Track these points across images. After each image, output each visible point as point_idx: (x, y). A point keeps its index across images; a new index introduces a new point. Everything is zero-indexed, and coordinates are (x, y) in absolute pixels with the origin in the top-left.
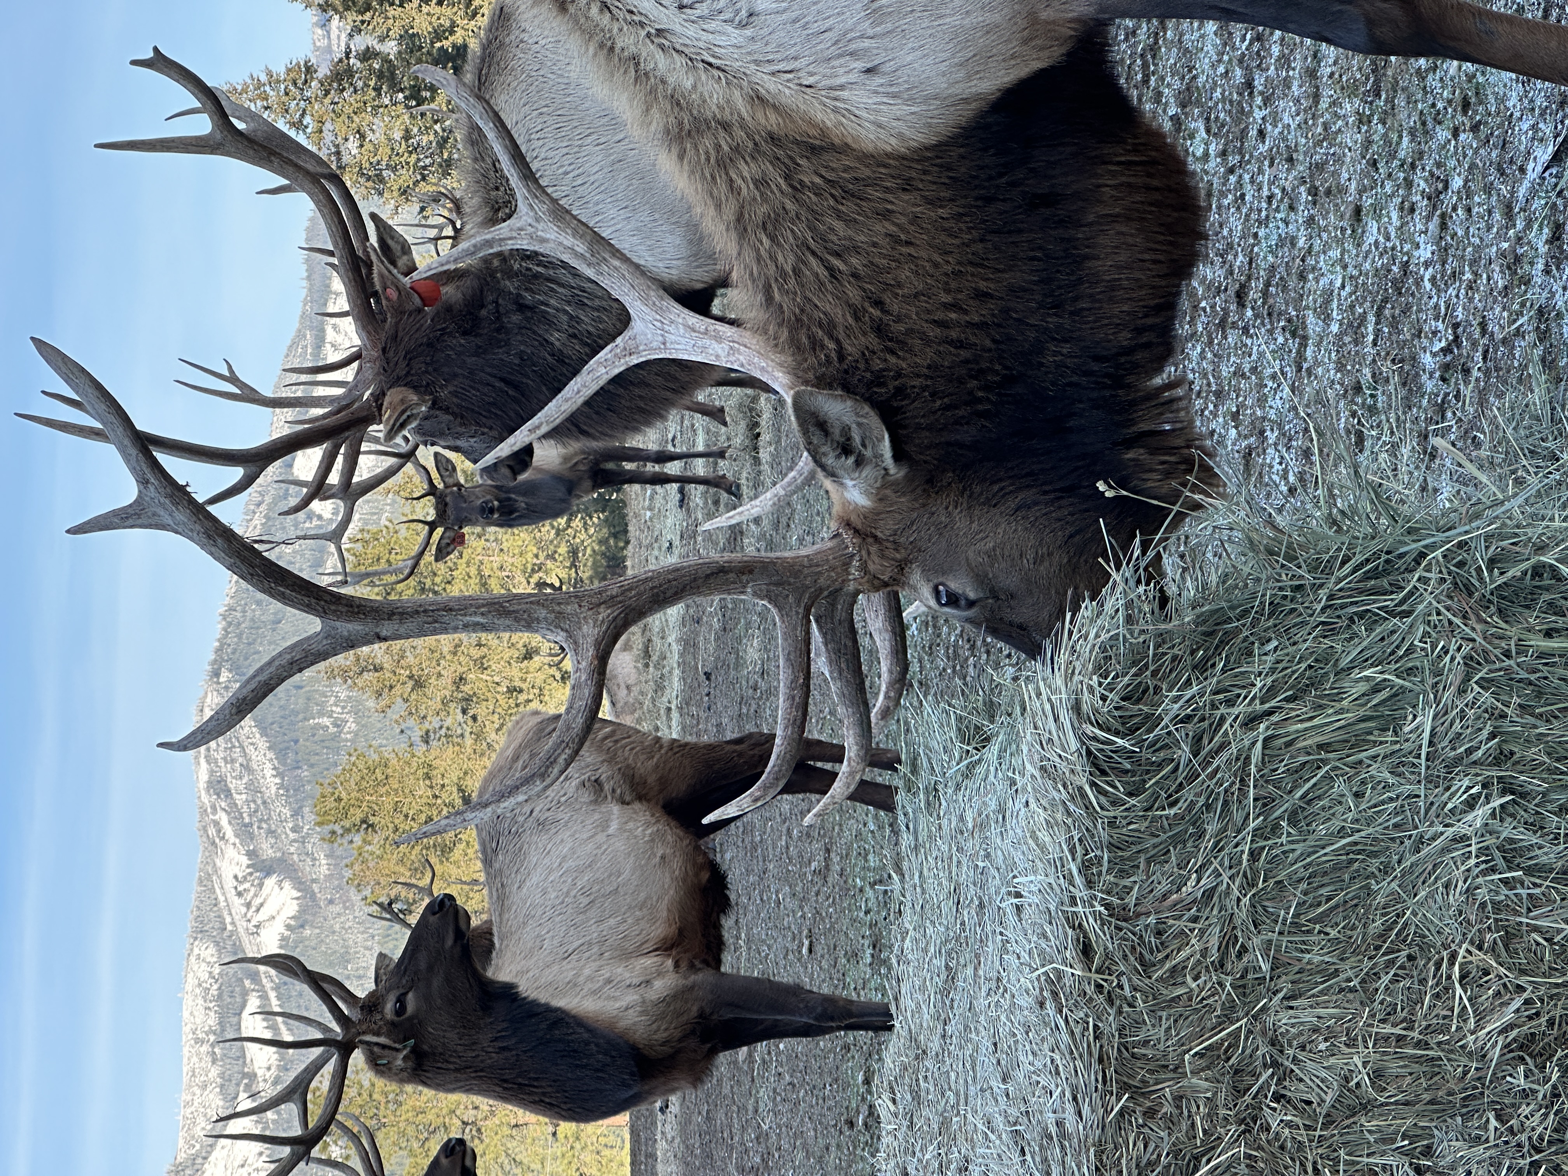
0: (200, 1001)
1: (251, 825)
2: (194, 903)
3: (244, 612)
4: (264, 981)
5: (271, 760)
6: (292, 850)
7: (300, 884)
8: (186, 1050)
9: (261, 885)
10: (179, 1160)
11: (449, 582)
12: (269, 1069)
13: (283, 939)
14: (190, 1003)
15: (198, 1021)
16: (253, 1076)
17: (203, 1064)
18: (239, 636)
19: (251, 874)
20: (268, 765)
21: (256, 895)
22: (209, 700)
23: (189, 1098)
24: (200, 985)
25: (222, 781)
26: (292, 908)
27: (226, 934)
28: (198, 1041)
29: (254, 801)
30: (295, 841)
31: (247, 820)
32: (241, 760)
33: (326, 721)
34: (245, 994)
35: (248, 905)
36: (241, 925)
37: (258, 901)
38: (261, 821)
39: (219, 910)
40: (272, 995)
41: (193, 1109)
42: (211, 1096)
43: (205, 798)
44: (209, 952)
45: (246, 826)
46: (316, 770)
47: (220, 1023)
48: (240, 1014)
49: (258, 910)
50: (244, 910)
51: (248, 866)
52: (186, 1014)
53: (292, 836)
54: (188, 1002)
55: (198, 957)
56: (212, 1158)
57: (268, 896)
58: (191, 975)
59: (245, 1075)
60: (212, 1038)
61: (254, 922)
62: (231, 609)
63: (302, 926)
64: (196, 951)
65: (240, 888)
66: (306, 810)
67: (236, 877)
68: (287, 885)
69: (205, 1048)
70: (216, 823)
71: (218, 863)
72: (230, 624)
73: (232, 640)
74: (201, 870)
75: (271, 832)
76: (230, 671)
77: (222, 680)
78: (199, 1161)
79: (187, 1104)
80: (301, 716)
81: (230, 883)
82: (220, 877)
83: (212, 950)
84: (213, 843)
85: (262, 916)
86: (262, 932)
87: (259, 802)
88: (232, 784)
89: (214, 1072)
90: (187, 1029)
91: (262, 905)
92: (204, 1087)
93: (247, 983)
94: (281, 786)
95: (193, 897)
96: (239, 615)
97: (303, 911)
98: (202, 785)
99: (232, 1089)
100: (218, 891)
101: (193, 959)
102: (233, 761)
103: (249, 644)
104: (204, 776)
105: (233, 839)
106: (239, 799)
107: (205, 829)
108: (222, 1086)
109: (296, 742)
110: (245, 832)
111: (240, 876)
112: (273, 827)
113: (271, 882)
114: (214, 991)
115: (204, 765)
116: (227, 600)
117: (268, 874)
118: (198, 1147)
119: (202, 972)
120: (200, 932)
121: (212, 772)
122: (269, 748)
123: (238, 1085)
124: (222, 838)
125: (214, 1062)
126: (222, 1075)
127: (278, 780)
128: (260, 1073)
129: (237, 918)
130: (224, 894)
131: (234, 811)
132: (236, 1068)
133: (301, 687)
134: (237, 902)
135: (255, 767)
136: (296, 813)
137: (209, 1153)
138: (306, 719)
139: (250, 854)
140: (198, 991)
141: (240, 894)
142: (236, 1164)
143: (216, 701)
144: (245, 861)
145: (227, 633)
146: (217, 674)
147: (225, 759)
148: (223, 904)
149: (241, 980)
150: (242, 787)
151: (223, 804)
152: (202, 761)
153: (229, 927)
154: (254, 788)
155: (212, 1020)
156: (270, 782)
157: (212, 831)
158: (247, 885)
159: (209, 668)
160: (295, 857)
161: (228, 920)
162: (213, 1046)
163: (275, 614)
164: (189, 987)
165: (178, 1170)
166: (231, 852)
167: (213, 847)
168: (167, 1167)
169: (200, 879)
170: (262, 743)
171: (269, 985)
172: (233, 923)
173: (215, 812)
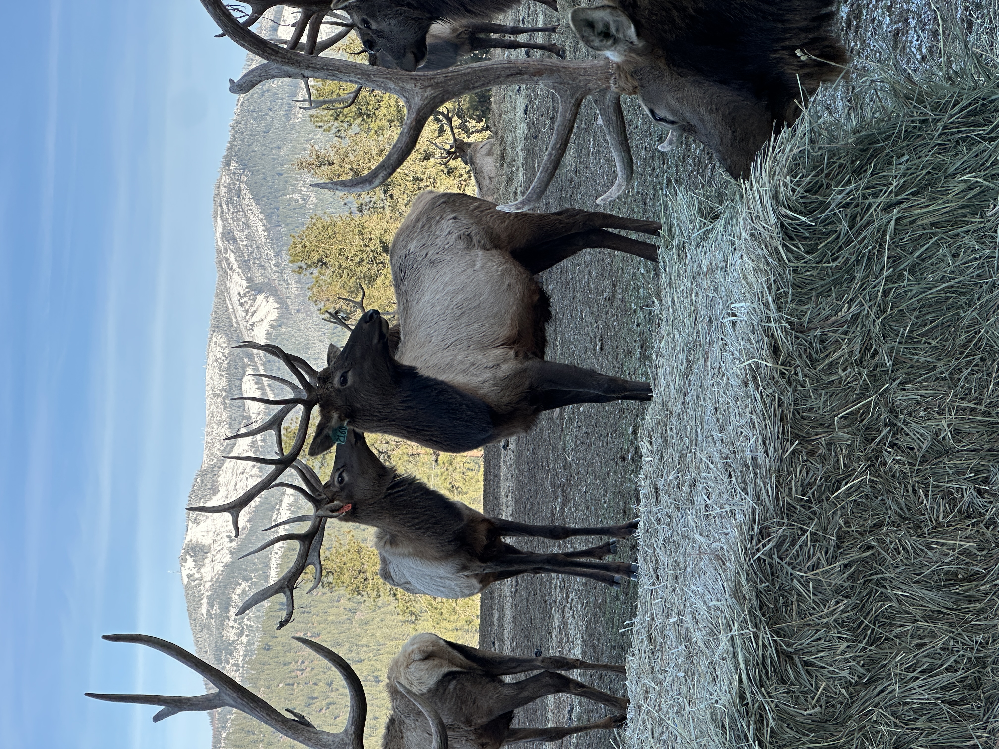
0: (217, 371)
1: (249, 261)
2: (212, 309)
3: (246, 125)
4: (257, 359)
5: (262, 220)
6: (275, 277)
7: (279, 299)
8: (208, 400)
9: (255, 300)
10: (204, 468)
11: (377, 109)
12: (259, 414)
13: (268, 333)
14: (211, 371)
15: (215, 383)
17: (219, 410)
18: (243, 140)
19: (248, 292)
20: (260, 223)
21: (251, 306)
22: (223, 181)
23: (210, 430)
24: (217, 361)
25: (231, 232)
26: (274, 315)
27: (233, 329)
28: (215, 395)
29: (251, 246)
30: (276, 272)
31: (246, 258)
32: (243, 220)
33: (297, 196)
34: (244, 367)
35: (247, 312)
36: (242, 324)
37: (253, 309)
38: (255, 259)
39: (229, 314)
41: (212, 437)
42: (224, 430)
43: (220, 244)
44: (222, 340)
45: (245, 261)
46: (291, 227)
47: (229, 385)
48: (241, 380)
49: (253, 315)
50: (244, 314)
51: (247, 287)
52: (208, 378)
53: (275, 269)
54: (209, 372)
55: (216, 343)
56: (224, 468)
57: (259, 306)
58: (211, 354)
59: (244, 417)
60: (224, 394)
61: (250, 323)
62: (238, 122)
63: (280, 326)
64: (214, 339)
65: (242, 301)
66: (284, 252)
67: (239, 294)
68: (271, 300)
69: (219, 400)
70: (227, 259)
71: (228, 285)
72: (237, 132)
73: (238, 143)
74: (217, 288)
75: (261, 266)
76: (237, 162)
77: (231, 168)
78: (216, 469)
79: (209, 434)
80: (281, 193)
81: (235, 298)
82: (229, 293)
83: (224, 339)
84: (225, 272)
85: (255, 319)
86: (255, 329)
87: (254, 246)
88: (238, 235)
89: (225, 415)
90: (208, 388)
91: (255, 312)
92: (219, 424)
93: (246, 360)
94: (268, 237)
95: (213, 304)
96: (242, 126)
97: (280, 317)
98: (218, 235)
99: (236, 426)
100: (228, 302)
101: (212, 344)
102: (238, 220)
103: (249, 145)
104: (220, 229)
105: (237, 270)
106: (242, 244)
107: (220, 263)
108: (230, 424)
109: (278, 209)
110: (245, 265)
111: (242, 293)
112: (263, 263)
113: (261, 298)
114: (225, 364)
115: (220, 222)
116: (235, 117)
117: (259, 292)
118: (215, 460)
119: (218, 352)
120: (217, 328)
121: (224, 227)
122: (261, 213)
123: (240, 423)
124: (231, 269)
125: (225, 409)
126: (230, 417)
127: (266, 233)
128: (254, 416)
129: (240, 319)
130: (232, 304)
131: (238, 252)
132: (239, 413)
133: (282, 174)
134: (240, 309)
135: (252, 224)
136: (277, 254)
137: (223, 464)
138: (284, 195)
139: (248, 279)
140: (215, 364)
141: (241, 305)
142: (239, 472)
143: (228, 181)
144: (245, 283)
145: (235, 138)
146: (228, 164)
147: (233, 219)
148: (231, 310)
149: (242, 358)
150: (243, 237)
151: (232, 248)
152: (219, 220)
153: (235, 325)
154: (251, 238)
155: (224, 383)
156: (261, 234)
157: (224, 264)
158: (246, 299)
159: (223, 160)
160: (276, 282)
161: (234, 320)
162: (224, 398)
163: (266, 127)
164: (210, 362)
165: (203, 474)
166: (236, 278)
167: (225, 274)
168: (196, 472)
169: (217, 294)
170: (256, 209)
171: (259, 362)
172: (237, 323)
173: (226, 252)
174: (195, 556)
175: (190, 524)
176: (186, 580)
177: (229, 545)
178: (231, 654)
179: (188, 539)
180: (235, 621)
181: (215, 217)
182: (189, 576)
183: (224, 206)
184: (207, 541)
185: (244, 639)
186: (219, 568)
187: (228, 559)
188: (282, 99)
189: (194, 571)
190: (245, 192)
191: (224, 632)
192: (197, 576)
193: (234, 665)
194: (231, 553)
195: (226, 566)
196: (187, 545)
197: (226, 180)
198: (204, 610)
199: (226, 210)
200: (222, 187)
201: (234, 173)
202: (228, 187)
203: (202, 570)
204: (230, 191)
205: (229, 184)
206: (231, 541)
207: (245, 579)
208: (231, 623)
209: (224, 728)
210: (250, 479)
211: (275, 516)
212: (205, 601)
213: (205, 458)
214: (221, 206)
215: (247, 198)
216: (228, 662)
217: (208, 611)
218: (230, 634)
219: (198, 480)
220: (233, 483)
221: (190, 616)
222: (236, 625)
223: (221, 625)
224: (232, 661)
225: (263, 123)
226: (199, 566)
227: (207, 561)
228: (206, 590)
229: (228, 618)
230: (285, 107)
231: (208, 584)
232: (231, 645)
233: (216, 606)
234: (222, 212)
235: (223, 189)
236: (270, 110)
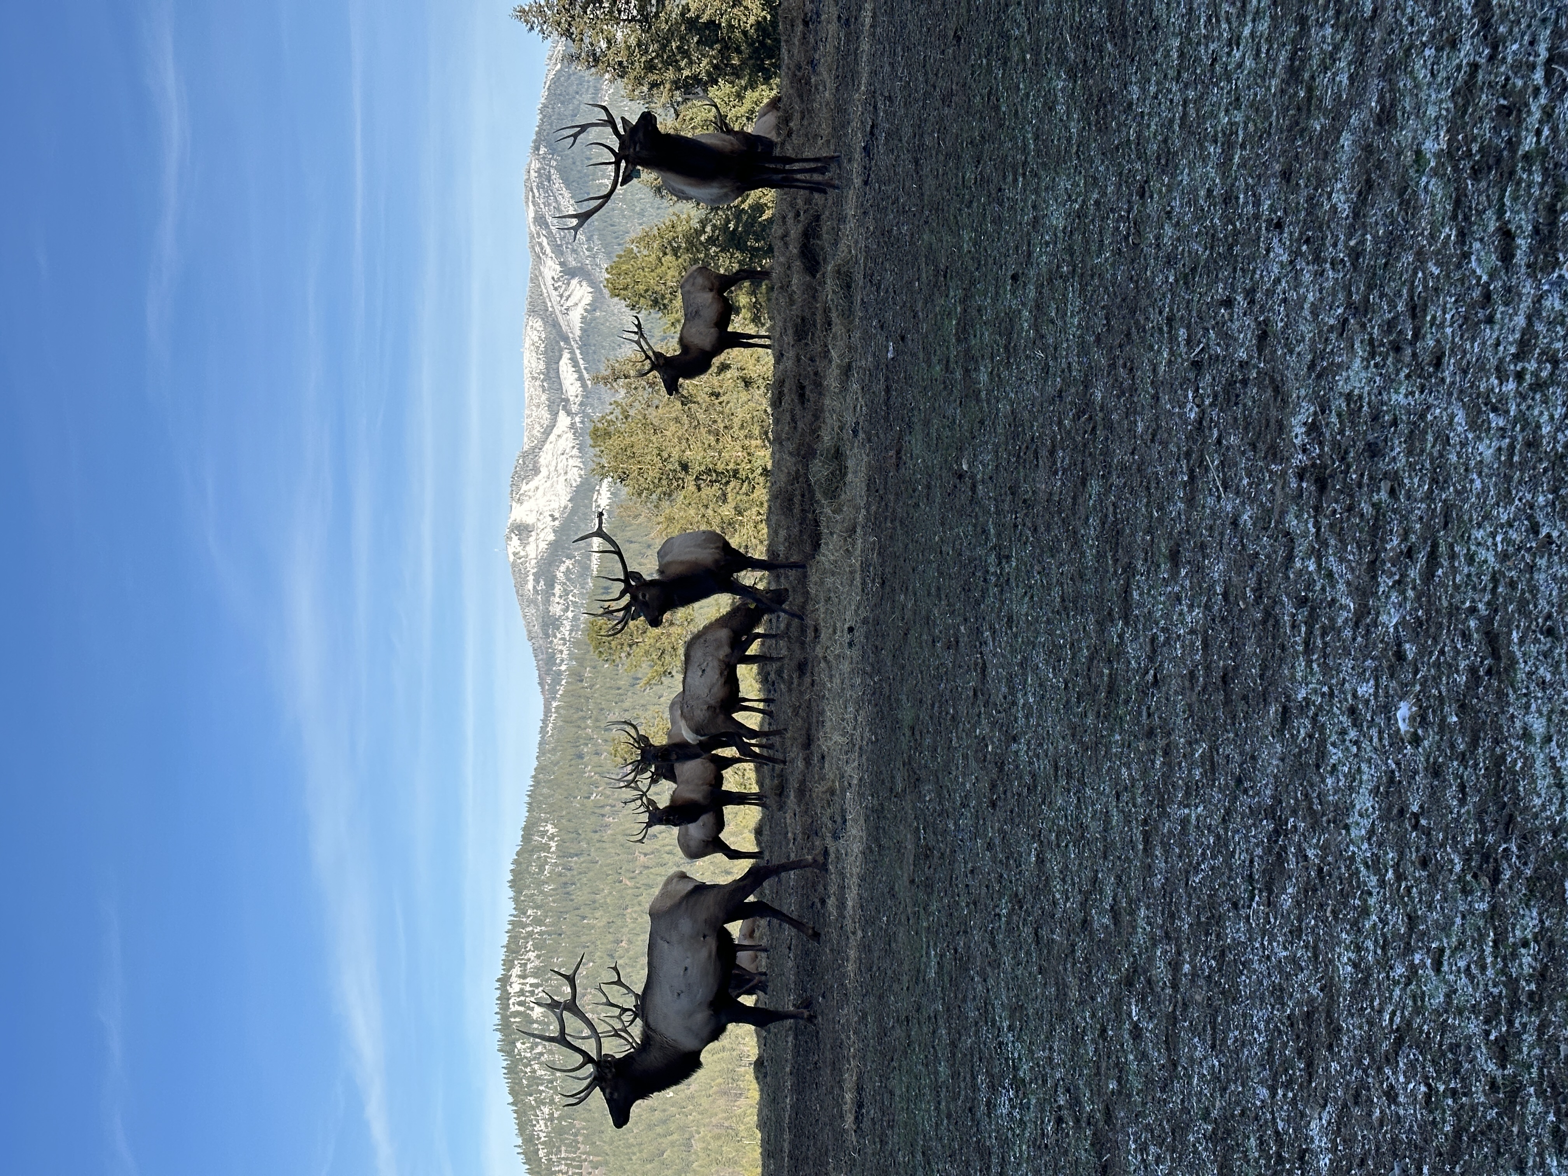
0: (534, 354)
1: (561, 245)
3: (553, 108)
6: (587, 262)
7: (592, 283)
8: (526, 383)
9: (568, 284)
10: (525, 449)
13: (583, 318)
15: (533, 366)
16: (567, 400)
17: (537, 393)
18: (551, 124)
19: (562, 276)
21: (566, 290)
22: (533, 165)
24: (533, 344)
25: (542, 217)
26: (588, 299)
27: (548, 313)
30: (589, 257)
31: (559, 243)
34: (561, 350)
35: (561, 296)
36: (557, 308)
37: (566, 294)
38: (567, 243)
39: (544, 298)
40: (578, 352)
41: (532, 419)
42: (543, 412)
43: (533, 228)
44: (539, 324)
45: (558, 246)
47: (546, 368)
48: (558, 363)
49: (567, 300)
50: (558, 298)
51: (561, 272)
52: (526, 362)
53: (587, 253)
54: (527, 355)
55: (532, 327)
56: (544, 448)
57: (573, 290)
58: (527, 338)
59: (563, 400)
60: (542, 377)
61: (565, 307)
62: (545, 106)
63: (595, 310)
64: (530, 323)
65: (556, 285)
66: (596, 237)
67: (553, 278)
68: (584, 283)
69: (538, 383)
70: (540, 244)
71: (542, 269)
72: (544, 116)
73: (546, 127)
74: (532, 273)
75: (574, 251)
76: (546, 147)
77: (541, 153)
78: (537, 450)
79: (529, 416)
81: (550, 282)
82: (543, 278)
83: (540, 323)
84: (539, 257)
85: (569, 303)
86: (570, 313)
88: (549, 219)
89: (544, 397)
90: (526, 371)
91: (569, 296)
92: (538, 407)
93: (562, 344)
95: (528, 289)
96: (550, 110)
97: (594, 300)
98: (531, 220)
99: (555, 407)
100: (542, 286)
101: (529, 328)
102: (549, 205)
104: (532, 214)
105: (550, 254)
106: (554, 229)
107: (533, 247)
108: (549, 406)
110: (558, 250)
111: (556, 277)
112: (575, 248)
113: (574, 282)
114: (542, 348)
115: (531, 207)
116: (543, 100)
117: (573, 277)
118: (536, 442)
119: (535, 336)
120: (532, 311)
121: (536, 212)
122: (572, 197)
123: (558, 405)
124: (544, 254)
125: (543, 392)
126: (548, 399)
128: (571, 399)
129: (555, 303)
130: (546, 288)
131: (551, 237)
132: (557, 396)
134: (555, 293)
135: (563, 208)
137: (543, 445)
138: (594, 180)
139: (562, 264)
140: (532, 347)
141: (556, 289)
142: (559, 452)
144: (558, 268)
146: (537, 149)
147: (544, 203)
148: (546, 295)
149: (558, 342)
151: (544, 232)
152: (530, 204)
153: (550, 309)
155: (542, 366)
157: (537, 249)
158: (560, 283)
159: (532, 145)
160: (589, 267)
161: (549, 304)
162: (542, 381)
164: (527, 346)
165: (525, 455)
166: (549, 263)
167: (538, 260)
168: (518, 453)
169: (531, 278)
170: (567, 195)
171: (575, 346)
172: (552, 307)
173: (539, 237)
174: (520, 534)
175: (514, 504)
176: (512, 558)
177: (552, 523)
178: (558, 629)
179: (512, 518)
180: (560, 597)
181: (527, 202)
182: (515, 554)
183: (535, 191)
184: (530, 520)
185: (570, 614)
186: (543, 546)
187: (552, 537)
188: (588, 82)
189: (519, 549)
190: (555, 176)
191: (551, 608)
192: (522, 553)
193: (561, 639)
194: (554, 531)
195: (550, 544)
196: (512, 524)
197: (536, 165)
198: (530, 585)
199: (537, 195)
200: (532, 172)
201: (544, 158)
202: (538, 171)
203: (527, 548)
204: (540, 176)
205: (539, 169)
206: (554, 519)
207: (569, 557)
208: (557, 599)
209: (554, 698)
210: (570, 460)
211: (595, 497)
212: (531, 578)
213: (526, 439)
214: (532, 191)
215: (558, 183)
216: (556, 637)
217: (534, 587)
218: (556, 609)
219: (521, 461)
220: (554, 463)
221: (517, 592)
222: (562, 601)
223: (547, 602)
224: (559, 636)
225: (571, 107)
226: (524, 543)
227: (531, 539)
228: (532, 567)
229: (554, 595)
230: (591, 90)
231: (533, 562)
232: (557, 620)
233: (542, 583)
234: (534, 197)
235: (533, 174)
236: (577, 93)
